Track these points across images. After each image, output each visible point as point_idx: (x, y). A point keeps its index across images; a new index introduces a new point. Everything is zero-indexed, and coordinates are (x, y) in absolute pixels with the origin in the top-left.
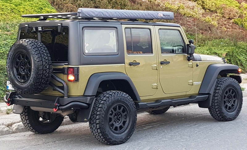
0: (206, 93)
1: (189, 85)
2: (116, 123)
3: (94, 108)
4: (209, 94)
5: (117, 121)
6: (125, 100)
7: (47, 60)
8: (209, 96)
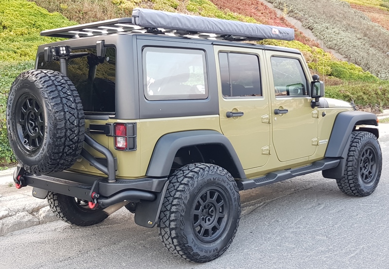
0: (337, 156)
1: (313, 145)
2: (206, 222)
3: (166, 198)
4: (340, 158)
5: (207, 219)
6: (221, 179)
7: (74, 109)
8: (340, 162)
